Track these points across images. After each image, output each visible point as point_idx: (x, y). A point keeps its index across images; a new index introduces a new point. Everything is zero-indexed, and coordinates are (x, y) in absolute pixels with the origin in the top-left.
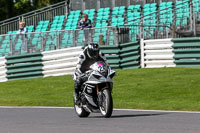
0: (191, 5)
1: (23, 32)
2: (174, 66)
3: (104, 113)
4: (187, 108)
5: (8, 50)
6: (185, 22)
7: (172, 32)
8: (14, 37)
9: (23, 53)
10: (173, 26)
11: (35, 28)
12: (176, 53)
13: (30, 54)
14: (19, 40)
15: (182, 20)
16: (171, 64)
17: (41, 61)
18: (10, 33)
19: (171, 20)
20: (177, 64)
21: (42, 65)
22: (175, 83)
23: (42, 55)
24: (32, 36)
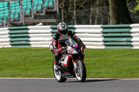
0: (21, 4)
2: (10, 46)
4: (20, 76)
6: (17, 16)
7: (8, 23)
10: (8, 19)
12: (11, 38)
15: (15, 14)
16: (8, 45)
19: (7, 15)
20: (12, 45)
22: (11, 59)
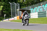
1: (42, 7)
3: (27, 25)
5: (38, 11)
8: (40, 8)
9: (42, 11)
11: (45, 6)
13: (44, 12)
14: (41, 8)
17: (46, 13)
18: (39, 7)
21: (46, 14)
23: (46, 12)
24: (44, 7)
